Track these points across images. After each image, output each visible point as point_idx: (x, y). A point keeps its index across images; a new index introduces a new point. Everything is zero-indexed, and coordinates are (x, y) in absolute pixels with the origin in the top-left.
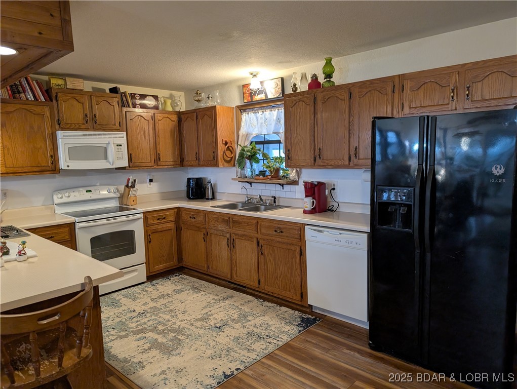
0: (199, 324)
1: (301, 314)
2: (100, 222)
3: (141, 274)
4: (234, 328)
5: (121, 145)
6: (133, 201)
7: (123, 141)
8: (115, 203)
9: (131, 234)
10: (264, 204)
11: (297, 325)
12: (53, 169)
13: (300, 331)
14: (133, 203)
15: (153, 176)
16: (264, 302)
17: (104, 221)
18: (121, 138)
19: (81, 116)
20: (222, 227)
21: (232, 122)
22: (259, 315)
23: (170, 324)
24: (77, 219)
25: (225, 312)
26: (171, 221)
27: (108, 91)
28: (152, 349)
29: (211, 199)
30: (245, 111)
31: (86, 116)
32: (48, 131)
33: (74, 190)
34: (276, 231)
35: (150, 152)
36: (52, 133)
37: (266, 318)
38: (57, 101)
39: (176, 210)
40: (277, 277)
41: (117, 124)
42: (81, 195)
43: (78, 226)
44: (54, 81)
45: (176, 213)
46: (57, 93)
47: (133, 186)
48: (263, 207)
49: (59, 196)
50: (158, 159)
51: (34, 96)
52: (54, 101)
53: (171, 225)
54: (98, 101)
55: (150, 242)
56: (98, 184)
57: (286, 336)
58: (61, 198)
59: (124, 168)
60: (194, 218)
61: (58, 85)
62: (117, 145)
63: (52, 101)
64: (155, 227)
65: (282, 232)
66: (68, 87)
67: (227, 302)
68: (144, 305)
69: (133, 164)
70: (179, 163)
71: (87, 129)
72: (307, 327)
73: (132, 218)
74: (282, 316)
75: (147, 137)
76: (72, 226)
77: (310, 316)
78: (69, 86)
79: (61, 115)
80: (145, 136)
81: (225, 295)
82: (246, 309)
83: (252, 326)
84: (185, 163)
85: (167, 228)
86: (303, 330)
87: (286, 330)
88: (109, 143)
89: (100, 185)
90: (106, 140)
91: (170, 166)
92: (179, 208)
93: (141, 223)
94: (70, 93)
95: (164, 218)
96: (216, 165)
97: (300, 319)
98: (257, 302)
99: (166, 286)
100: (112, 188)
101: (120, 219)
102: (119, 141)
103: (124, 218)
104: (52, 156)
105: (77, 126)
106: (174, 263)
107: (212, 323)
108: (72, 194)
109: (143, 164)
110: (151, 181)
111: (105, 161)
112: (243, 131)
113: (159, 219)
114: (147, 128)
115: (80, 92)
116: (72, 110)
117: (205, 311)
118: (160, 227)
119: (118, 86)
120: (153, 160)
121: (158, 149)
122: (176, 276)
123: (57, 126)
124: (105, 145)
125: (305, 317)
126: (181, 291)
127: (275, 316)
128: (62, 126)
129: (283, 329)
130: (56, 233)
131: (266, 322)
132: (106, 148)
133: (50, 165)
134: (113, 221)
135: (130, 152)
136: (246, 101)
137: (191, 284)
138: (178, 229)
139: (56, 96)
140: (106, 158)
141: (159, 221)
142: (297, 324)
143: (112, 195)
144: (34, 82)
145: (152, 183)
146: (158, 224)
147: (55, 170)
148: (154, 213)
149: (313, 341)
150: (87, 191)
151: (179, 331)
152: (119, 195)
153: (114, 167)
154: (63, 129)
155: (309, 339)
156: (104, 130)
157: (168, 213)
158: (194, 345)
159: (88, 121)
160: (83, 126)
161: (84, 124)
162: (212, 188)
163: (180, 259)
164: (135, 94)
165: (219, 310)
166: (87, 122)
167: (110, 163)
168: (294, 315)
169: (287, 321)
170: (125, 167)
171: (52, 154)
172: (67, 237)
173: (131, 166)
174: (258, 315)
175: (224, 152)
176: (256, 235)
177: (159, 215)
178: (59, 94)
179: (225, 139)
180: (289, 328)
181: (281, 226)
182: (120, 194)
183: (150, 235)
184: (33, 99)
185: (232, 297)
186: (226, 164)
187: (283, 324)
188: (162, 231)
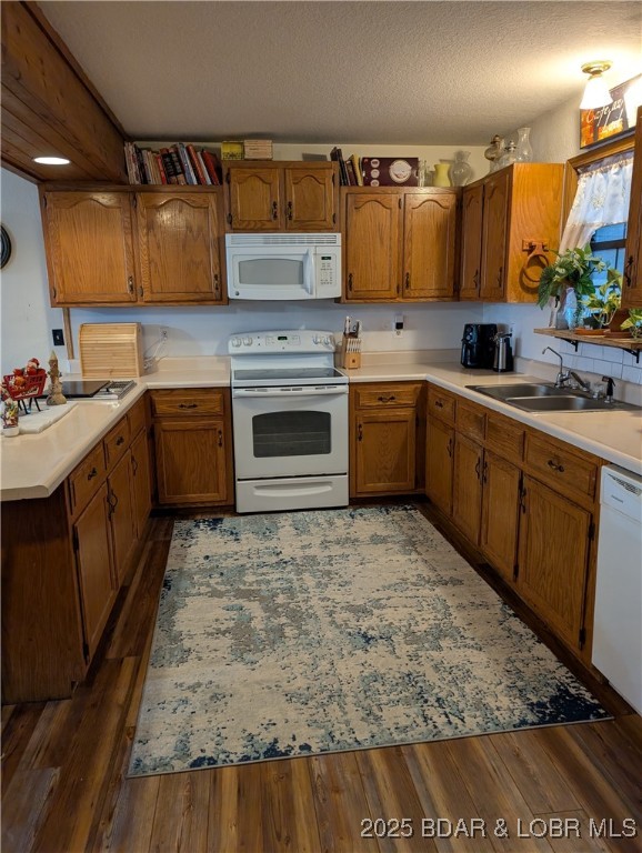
0: (340, 617)
1: (569, 681)
2: (271, 391)
3: (339, 491)
4: (393, 652)
5: (329, 258)
6: (354, 361)
7: (336, 251)
8: (327, 362)
9: (324, 419)
10: (587, 396)
11: (532, 704)
12: (218, 297)
13: (523, 722)
14: (352, 365)
15: (404, 317)
16: (512, 619)
17: (277, 391)
18: (332, 245)
19: (267, 207)
20: (474, 433)
21: (555, 198)
22: (472, 643)
23: (301, 597)
24: (235, 383)
25: (410, 610)
26: (406, 406)
27: (329, 159)
28: (227, 635)
29: (503, 371)
30: (586, 168)
31: (275, 204)
32: (213, 234)
33: (260, 334)
34: (550, 463)
35: (390, 269)
36: (219, 238)
37: (480, 657)
38: (229, 182)
39: (420, 386)
40: (544, 573)
41: (330, 219)
42: (268, 343)
43: (235, 392)
44: (226, 150)
45: (418, 391)
46: (229, 169)
47: (354, 335)
48: (580, 400)
49: (235, 342)
50: (404, 284)
51: (198, 178)
52: (225, 183)
53: (407, 413)
54: (295, 178)
55: (360, 438)
56: (303, 327)
57: (479, 719)
58: (238, 346)
59: (337, 300)
60: (441, 405)
61: (233, 155)
62: (323, 258)
63: (221, 183)
64: (374, 413)
65: (560, 469)
66: (246, 157)
67: (439, 590)
68: (303, 547)
69: (354, 293)
70: (451, 294)
71: (276, 230)
72: (553, 719)
73: (327, 390)
74: (519, 665)
75: (386, 242)
76: (226, 392)
77: (588, 696)
78: (249, 154)
79: (233, 206)
80: (381, 239)
81: (446, 575)
82: (458, 619)
83: (432, 663)
84: (462, 294)
85: (397, 419)
86: (533, 724)
87: (493, 705)
88: (307, 254)
89: (307, 329)
90: (302, 249)
91: (431, 300)
92: (425, 383)
93: (343, 402)
94: (250, 168)
95: (393, 398)
96: (502, 298)
97: (553, 692)
98: (498, 611)
99: (371, 523)
100: (324, 336)
101: (306, 390)
102: (326, 251)
103: (312, 390)
104: (216, 277)
105: (259, 225)
106: (406, 485)
107: (364, 625)
108: (256, 341)
109: (374, 295)
110: (399, 326)
111: (299, 286)
112: (575, 218)
113: (381, 399)
114: (388, 224)
115: (267, 164)
116: (251, 196)
117: (376, 595)
118: (383, 414)
119: (339, 146)
120: (395, 286)
121: (406, 265)
122: (406, 509)
123: (227, 226)
124: (300, 258)
125: (573, 691)
126: (384, 540)
127: (502, 659)
128: (234, 226)
129: (490, 701)
130: (201, 401)
131: (468, 666)
132: (302, 264)
133: (214, 290)
134: (292, 392)
135: (350, 271)
136: (584, 144)
137: (411, 533)
138: (420, 422)
139: (228, 174)
140: (301, 281)
141: (381, 403)
142: (535, 700)
143: (321, 348)
144: (199, 154)
145: (402, 331)
146: (378, 407)
147: (221, 299)
148: (373, 387)
149: (533, 767)
150: (279, 338)
151: (296, 617)
152: (333, 348)
153: (313, 297)
154: (235, 230)
155: (525, 755)
156: (305, 229)
157: (401, 389)
158: (293, 656)
159: (278, 215)
160: (268, 225)
161: (270, 221)
162: (509, 349)
163: (420, 480)
164: (370, 159)
165: (404, 601)
166: (275, 217)
167: (307, 290)
168: (549, 676)
169: (520, 684)
170: (339, 298)
171: (217, 272)
172: (217, 409)
173: (349, 297)
174: (468, 641)
175: (523, 272)
176: (521, 465)
177: (384, 392)
178: (233, 171)
179: (528, 240)
180: (505, 701)
181: (562, 454)
182: (337, 346)
183: (360, 426)
184: (195, 183)
185: (456, 582)
186: (528, 296)
187: (502, 687)
188: (386, 422)
